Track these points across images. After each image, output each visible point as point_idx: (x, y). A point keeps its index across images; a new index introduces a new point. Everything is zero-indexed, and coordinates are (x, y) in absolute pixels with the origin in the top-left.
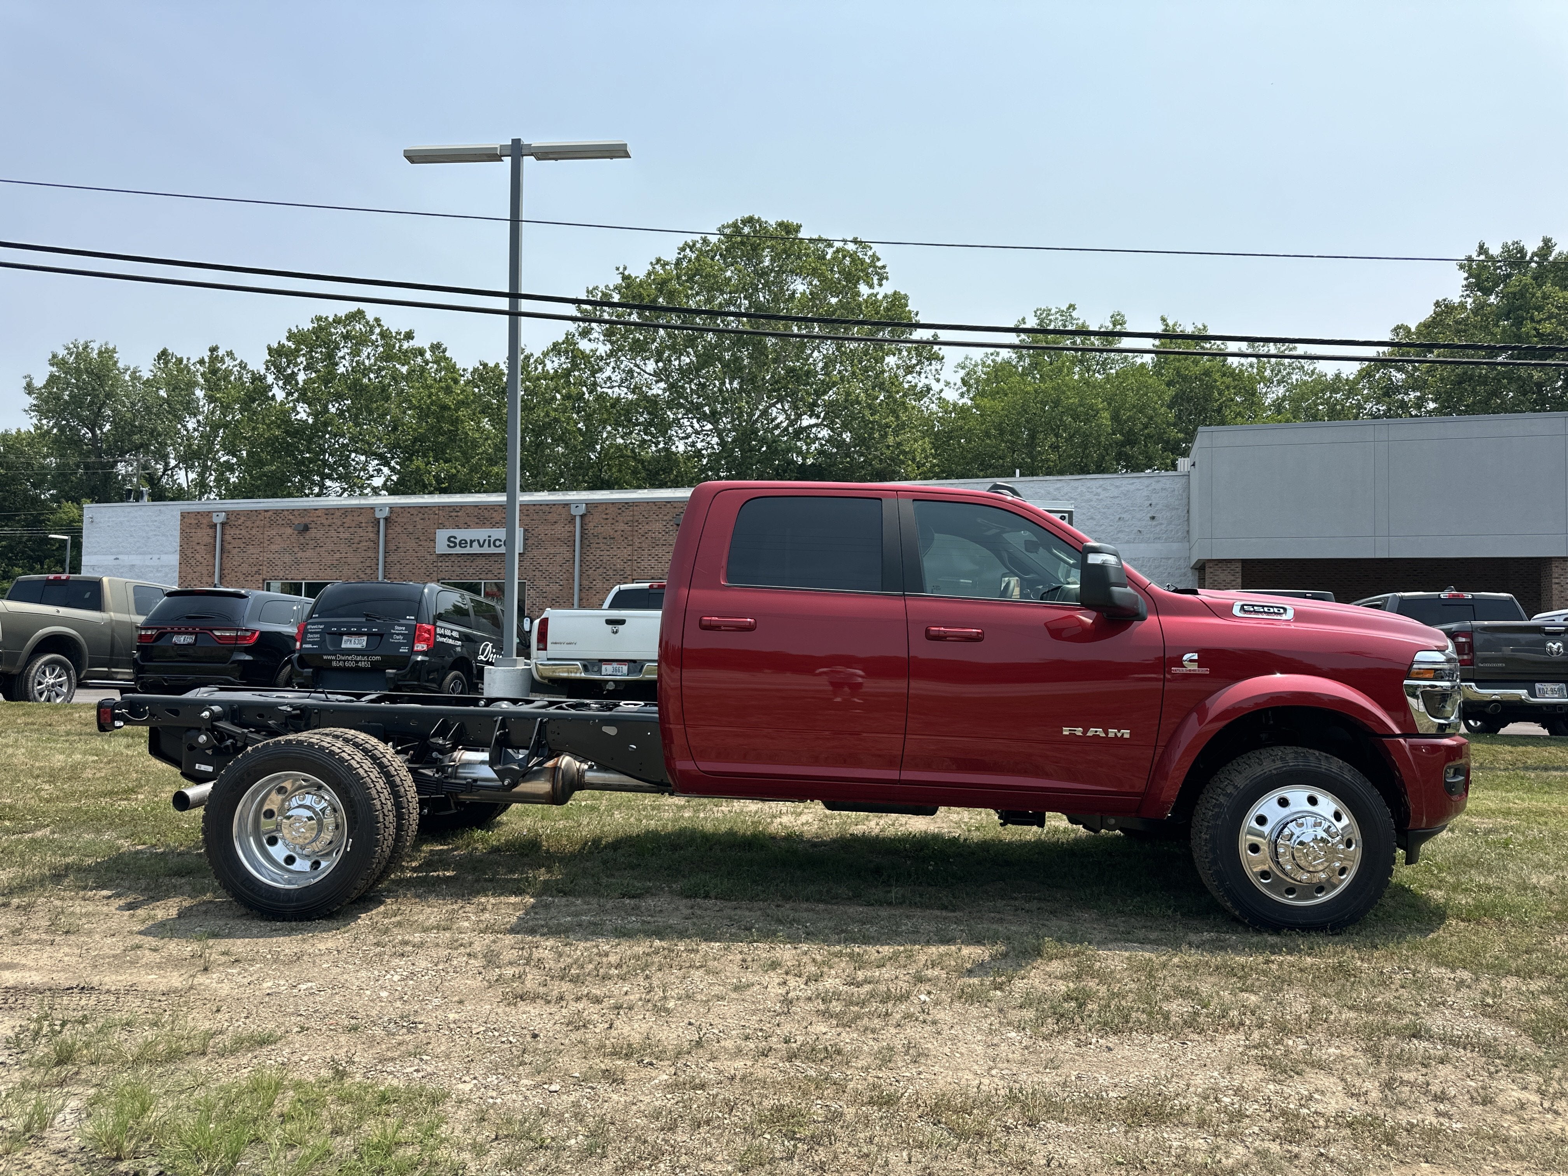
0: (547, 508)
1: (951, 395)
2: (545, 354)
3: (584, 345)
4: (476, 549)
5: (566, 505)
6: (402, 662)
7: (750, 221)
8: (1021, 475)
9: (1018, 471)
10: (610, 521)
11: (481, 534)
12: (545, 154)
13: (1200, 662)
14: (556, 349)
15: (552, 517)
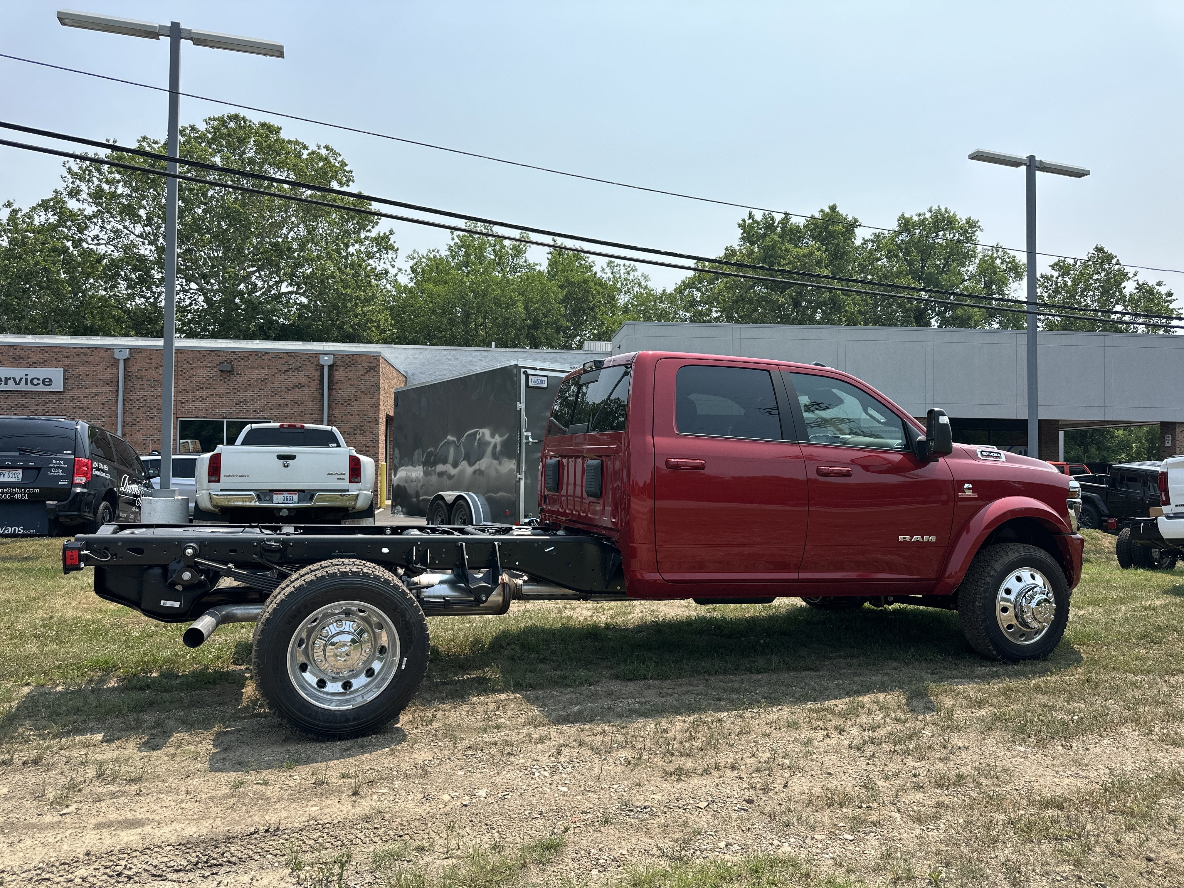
0: (89, 351)
1: (404, 280)
2: (33, 209)
3: (72, 204)
4: (11, 386)
5: (109, 349)
6: (63, 494)
7: (236, 118)
8: (496, 346)
9: (493, 343)
10: (154, 365)
11: (18, 372)
12: (200, 40)
13: (973, 489)
14: (44, 205)
15: (93, 360)
